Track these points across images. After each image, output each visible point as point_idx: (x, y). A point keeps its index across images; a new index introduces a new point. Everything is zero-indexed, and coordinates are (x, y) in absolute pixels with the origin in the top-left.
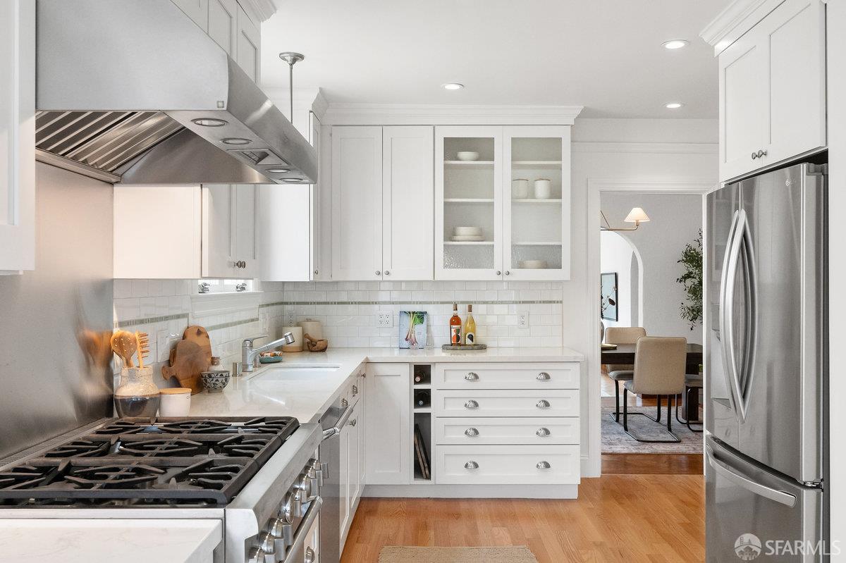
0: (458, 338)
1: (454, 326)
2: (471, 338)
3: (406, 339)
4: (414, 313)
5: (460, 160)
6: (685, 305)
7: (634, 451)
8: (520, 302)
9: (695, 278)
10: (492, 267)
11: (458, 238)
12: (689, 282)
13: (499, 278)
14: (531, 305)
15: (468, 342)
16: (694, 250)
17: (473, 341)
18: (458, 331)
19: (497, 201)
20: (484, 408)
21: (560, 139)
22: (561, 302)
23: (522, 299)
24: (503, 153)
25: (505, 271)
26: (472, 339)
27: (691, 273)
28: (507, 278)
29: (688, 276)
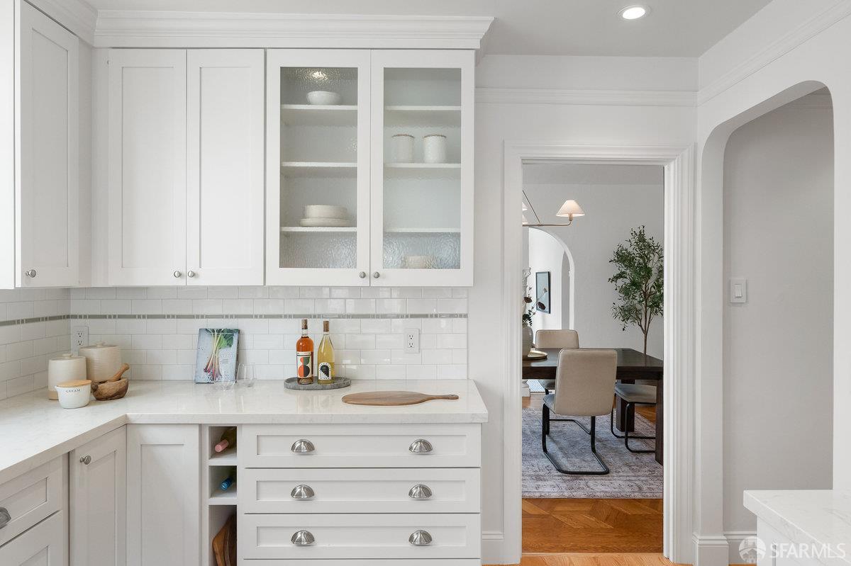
0: (306, 370)
1: (301, 353)
2: (325, 370)
3: (206, 370)
4: (219, 331)
5: (309, 104)
6: (616, 306)
7: (567, 494)
8: (407, 316)
9: (626, 278)
10: (353, 264)
11: (307, 221)
12: (620, 282)
13: (365, 282)
14: (423, 319)
15: (322, 376)
16: (626, 250)
17: (327, 375)
18: (306, 360)
19: (361, 165)
20: (323, 499)
21: (458, 71)
22: (466, 316)
23: (410, 312)
24: (370, 92)
25: (373, 272)
26: (327, 373)
27: (624, 273)
28: (375, 283)
29: (621, 276)
